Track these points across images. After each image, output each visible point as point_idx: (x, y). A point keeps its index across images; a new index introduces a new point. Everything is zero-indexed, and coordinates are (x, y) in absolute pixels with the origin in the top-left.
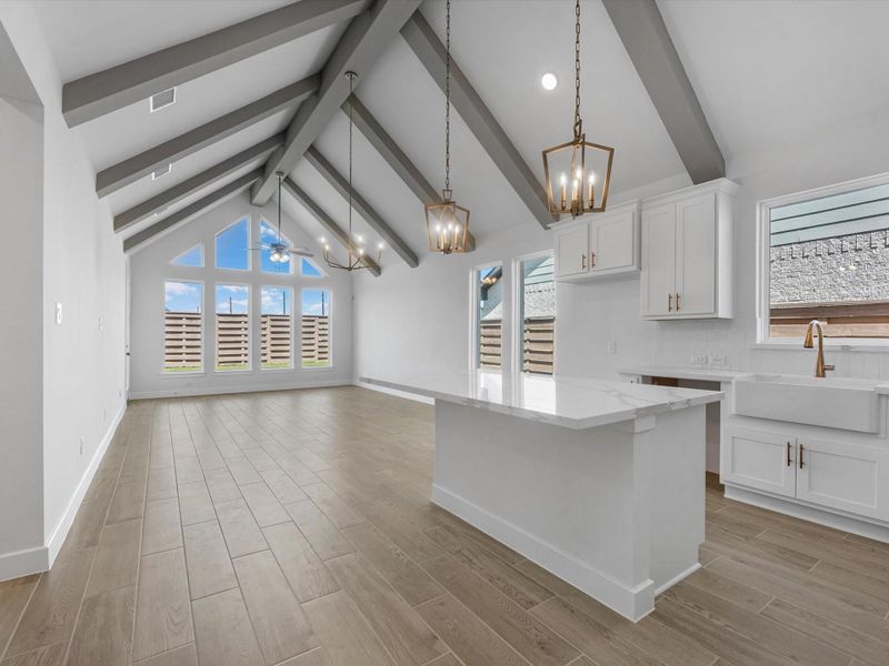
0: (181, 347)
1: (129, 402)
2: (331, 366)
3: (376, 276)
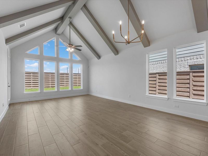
0: (31, 82)
1: (10, 105)
2: (82, 88)
3: (98, 59)
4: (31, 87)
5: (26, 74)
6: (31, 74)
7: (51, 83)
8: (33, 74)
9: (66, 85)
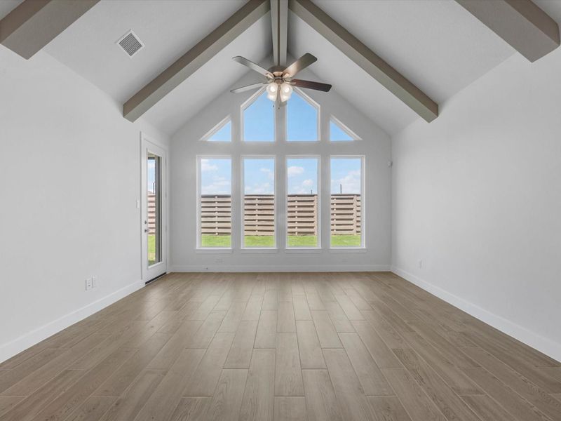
2: (364, 247)
3: (429, 121)
4: (255, 231)
5: (246, 199)
6: (255, 199)
7: (299, 222)
8: (259, 199)
9: (337, 230)
